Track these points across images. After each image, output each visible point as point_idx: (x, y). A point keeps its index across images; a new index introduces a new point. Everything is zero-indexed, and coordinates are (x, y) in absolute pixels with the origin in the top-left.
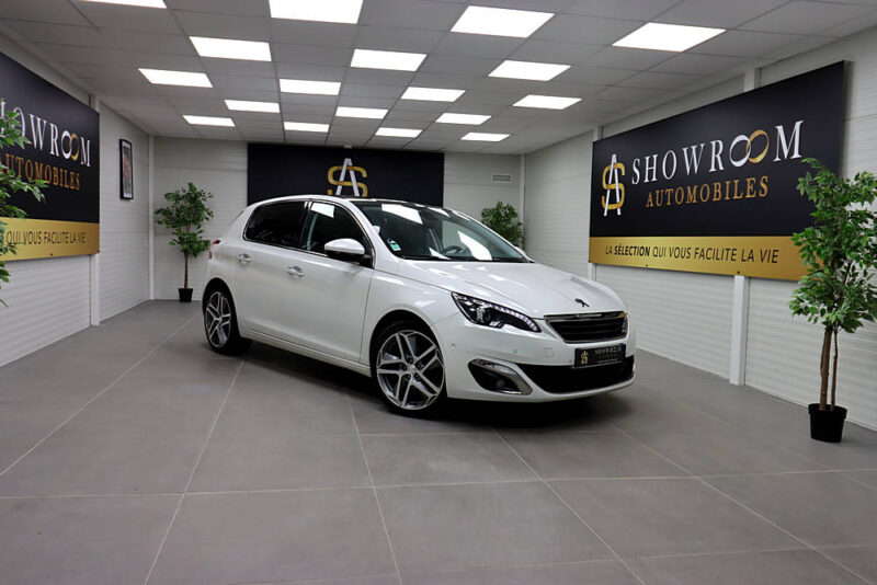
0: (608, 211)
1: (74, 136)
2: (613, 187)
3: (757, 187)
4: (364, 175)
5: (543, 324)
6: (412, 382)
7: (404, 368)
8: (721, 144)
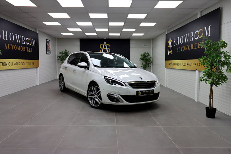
0: (169, 53)
1: (30, 39)
2: (170, 47)
4: (109, 46)
5: (127, 84)
6: (96, 99)
7: (94, 96)
8: (192, 33)
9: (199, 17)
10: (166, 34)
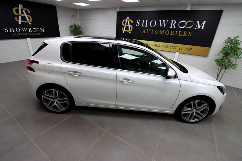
0: (125, 32)
2: (127, 25)
3: (187, 34)
4: (29, 12)
8: (175, 21)
9: (188, 8)
10: (118, 11)
